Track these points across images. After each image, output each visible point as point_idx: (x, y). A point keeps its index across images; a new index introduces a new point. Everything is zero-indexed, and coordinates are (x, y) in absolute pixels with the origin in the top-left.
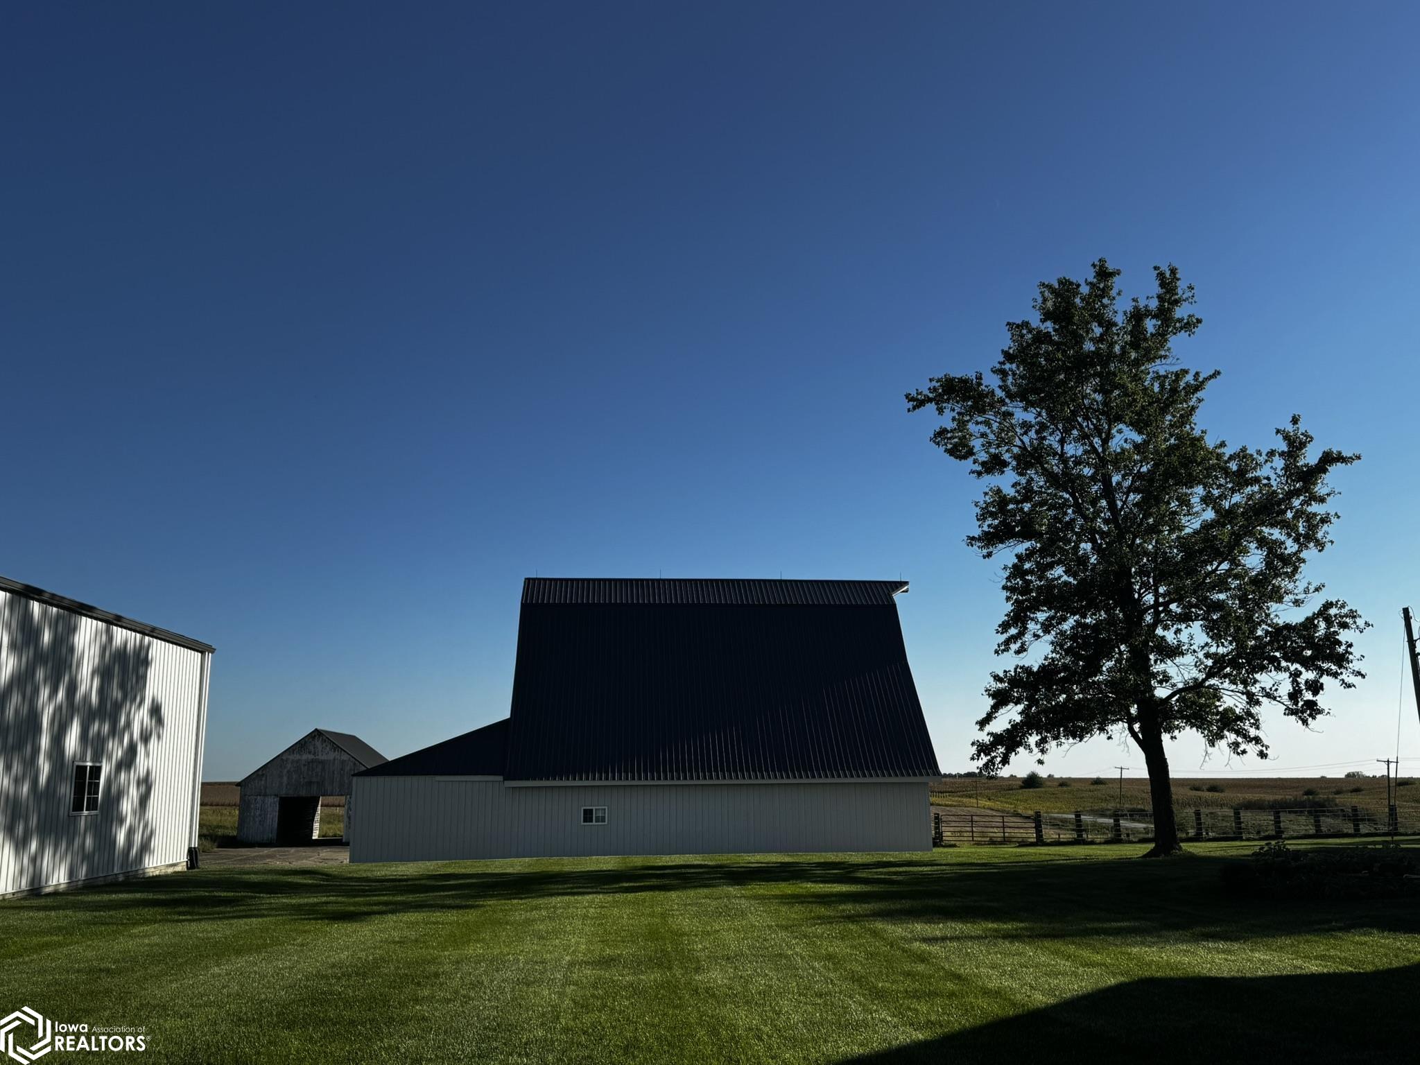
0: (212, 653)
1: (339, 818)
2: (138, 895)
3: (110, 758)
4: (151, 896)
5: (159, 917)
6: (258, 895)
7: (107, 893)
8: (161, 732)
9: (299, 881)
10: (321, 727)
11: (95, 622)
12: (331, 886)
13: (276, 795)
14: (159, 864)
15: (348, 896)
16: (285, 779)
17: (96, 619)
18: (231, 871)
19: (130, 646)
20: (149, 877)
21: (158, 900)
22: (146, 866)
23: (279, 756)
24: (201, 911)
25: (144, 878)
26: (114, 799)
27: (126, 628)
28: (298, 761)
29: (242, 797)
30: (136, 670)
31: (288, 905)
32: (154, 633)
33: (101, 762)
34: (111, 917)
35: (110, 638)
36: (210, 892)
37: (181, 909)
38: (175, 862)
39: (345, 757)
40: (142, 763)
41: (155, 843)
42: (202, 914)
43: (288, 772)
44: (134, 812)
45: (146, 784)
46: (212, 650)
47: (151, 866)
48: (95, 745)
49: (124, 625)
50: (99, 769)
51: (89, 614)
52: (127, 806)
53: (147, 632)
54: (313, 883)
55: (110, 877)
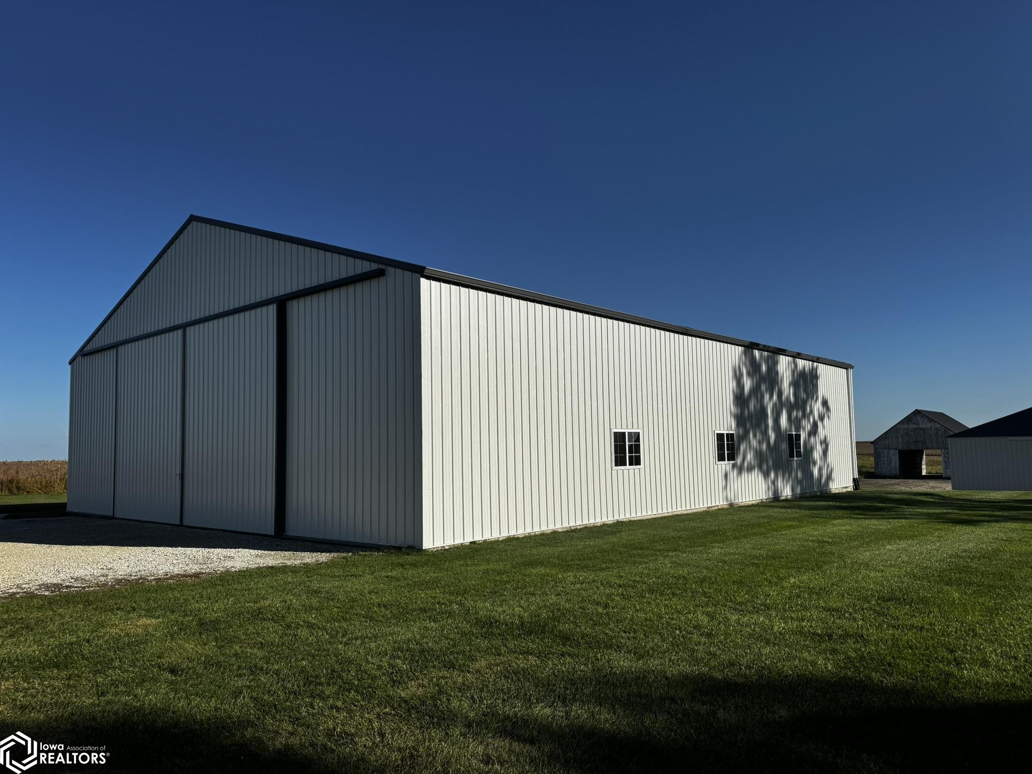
0: (852, 368)
1: (938, 463)
2: (831, 503)
3: (804, 429)
4: (838, 504)
5: (846, 516)
6: (900, 506)
7: (813, 501)
8: (830, 415)
9: (924, 499)
10: (919, 408)
11: (787, 357)
12: (946, 503)
13: (896, 449)
14: (838, 487)
15: (960, 510)
16: (900, 439)
17: (787, 356)
18: (880, 492)
19: (807, 369)
20: (834, 494)
21: (841, 506)
22: (831, 487)
23: (894, 426)
24: (869, 513)
25: (830, 494)
26: (809, 451)
27: (803, 359)
28: (907, 429)
29: (875, 450)
30: (812, 382)
31: (922, 513)
32: (818, 360)
33: (800, 432)
34: (819, 514)
35: (796, 366)
36: (871, 503)
37: (857, 512)
38: (846, 486)
39: (938, 426)
40: (821, 432)
41: (834, 475)
42: (870, 515)
43: (901, 435)
44: (821, 459)
45: (825, 443)
46: (852, 367)
47: (833, 487)
48: (796, 423)
49: (802, 357)
50: (799, 435)
51: (783, 353)
52: (817, 455)
53: (815, 360)
54: (933, 501)
55: (812, 493)
